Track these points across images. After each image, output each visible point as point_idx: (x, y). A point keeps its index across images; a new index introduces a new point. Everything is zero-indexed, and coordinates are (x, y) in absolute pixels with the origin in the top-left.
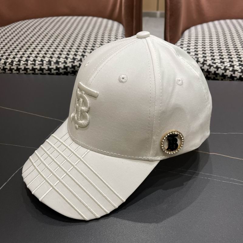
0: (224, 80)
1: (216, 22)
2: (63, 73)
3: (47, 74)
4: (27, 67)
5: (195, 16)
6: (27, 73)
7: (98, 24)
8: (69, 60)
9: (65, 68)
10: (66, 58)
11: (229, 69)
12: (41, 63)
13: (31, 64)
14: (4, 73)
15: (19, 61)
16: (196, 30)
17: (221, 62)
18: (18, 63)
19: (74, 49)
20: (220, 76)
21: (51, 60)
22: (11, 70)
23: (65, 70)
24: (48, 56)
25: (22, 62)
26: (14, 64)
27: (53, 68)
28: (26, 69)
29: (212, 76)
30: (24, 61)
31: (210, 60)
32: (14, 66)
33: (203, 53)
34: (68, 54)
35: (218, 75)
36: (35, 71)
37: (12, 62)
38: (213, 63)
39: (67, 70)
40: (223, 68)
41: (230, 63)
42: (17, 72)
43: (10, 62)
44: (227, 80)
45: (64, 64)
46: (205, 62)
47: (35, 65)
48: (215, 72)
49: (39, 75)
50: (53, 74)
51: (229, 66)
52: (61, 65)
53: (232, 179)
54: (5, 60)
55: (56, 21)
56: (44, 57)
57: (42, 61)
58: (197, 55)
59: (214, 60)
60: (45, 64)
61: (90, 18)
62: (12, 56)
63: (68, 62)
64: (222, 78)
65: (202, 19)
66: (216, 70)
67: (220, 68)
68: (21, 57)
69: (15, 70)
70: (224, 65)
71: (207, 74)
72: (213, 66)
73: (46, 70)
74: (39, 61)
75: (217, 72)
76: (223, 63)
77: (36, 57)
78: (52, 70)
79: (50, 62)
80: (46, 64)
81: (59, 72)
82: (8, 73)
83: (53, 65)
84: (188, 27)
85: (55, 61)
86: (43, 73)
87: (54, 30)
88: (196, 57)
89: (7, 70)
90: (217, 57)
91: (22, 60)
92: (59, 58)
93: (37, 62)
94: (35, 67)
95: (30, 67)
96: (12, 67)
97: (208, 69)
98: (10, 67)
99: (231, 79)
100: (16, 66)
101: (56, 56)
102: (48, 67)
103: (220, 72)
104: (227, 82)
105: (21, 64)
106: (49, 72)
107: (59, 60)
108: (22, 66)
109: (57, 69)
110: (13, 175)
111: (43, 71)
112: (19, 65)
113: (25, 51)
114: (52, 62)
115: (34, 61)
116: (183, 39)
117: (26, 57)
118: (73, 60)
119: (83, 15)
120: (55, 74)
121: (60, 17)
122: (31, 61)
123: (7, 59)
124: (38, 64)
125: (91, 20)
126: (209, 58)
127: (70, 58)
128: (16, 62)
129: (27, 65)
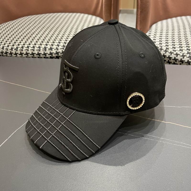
0: (182, 64)
1: (179, 18)
2: (55, 57)
3: (43, 57)
4: (28, 52)
5: (161, 13)
6: (28, 57)
7: (84, 19)
8: (60, 47)
9: (57, 53)
10: (58, 45)
11: (186, 56)
12: (39, 49)
13: (31, 50)
14: (11, 56)
15: (22, 47)
16: (162, 24)
17: (180, 50)
18: (22, 49)
19: (64, 38)
20: (179, 61)
21: (46, 47)
22: (16, 54)
23: (57, 55)
24: (44, 43)
26: (18, 50)
27: (47, 53)
28: (27, 54)
29: (172, 61)
30: (26, 48)
31: (171, 48)
32: (19, 51)
33: (166, 43)
34: (59, 43)
35: (177, 61)
36: (34, 55)
37: (17, 48)
38: (173, 50)
39: (58, 54)
40: (181, 55)
41: (188, 51)
42: (21, 56)
43: (15, 48)
44: (185, 65)
45: (56, 50)
46: (167, 50)
47: (34, 50)
48: (175, 57)
49: (37, 58)
50: (47, 58)
51: (186, 53)
52: (54, 51)
53: (182, 143)
54: (12, 46)
55: (52, 17)
56: (41, 44)
57: (39, 47)
58: (161, 44)
59: (175, 48)
60: (41, 50)
61: (78, 14)
62: (17, 44)
63: (59, 49)
64: (181, 63)
65: (167, 15)
66: (175, 56)
67: (179, 55)
68: (24, 44)
69: (19, 55)
70: (182, 52)
71: (169, 59)
72: (173, 53)
73: (43, 55)
74: (37, 48)
75: (176, 58)
76: (182, 50)
77: (35, 44)
78: (47, 55)
79: (45, 48)
80: (43, 50)
81: (52, 57)
82: (14, 57)
83: (48, 51)
84: (155, 22)
85: (49, 48)
86: (40, 57)
87: (50, 24)
88: (160, 46)
89: (13, 54)
90: (177, 46)
91: (25, 47)
92: (52, 45)
93: (36, 48)
94: (34, 52)
95: (30, 52)
96: (17, 52)
97: (169, 56)
98: (15, 52)
99: (188, 64)
100: (20, 51)
101: (50, 43)
102: (44, 53)
103: (179, 58)
104: (184, 66)
105: (24, 50)
106: (44, 56)
107: (52, 47)
108: (24, 51)
109: (51, 54)
110: (13, 134)
111: (40, 56)
112: (22, 50)
113: (27, 40)
114: (47, 49)
115: (34, 47)
116: (150, 31)
117: (27, 45)
118: (63, 47)
119: (73, 12)
120: (49, 58)
121: (55, 14)
122: (31, 48)
123: (13, 45)
124: (37, 50)
125: (79, 16)
126: (170, 47)
127: (60, 45)
128: (20, 48)
129: (28, 50)
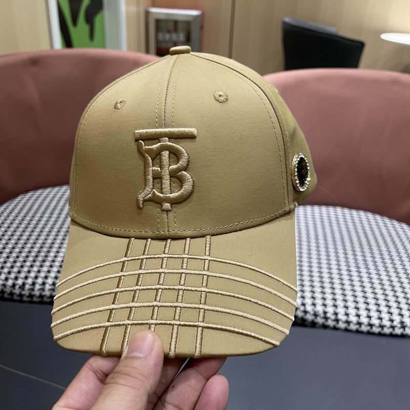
25: (37, 287)
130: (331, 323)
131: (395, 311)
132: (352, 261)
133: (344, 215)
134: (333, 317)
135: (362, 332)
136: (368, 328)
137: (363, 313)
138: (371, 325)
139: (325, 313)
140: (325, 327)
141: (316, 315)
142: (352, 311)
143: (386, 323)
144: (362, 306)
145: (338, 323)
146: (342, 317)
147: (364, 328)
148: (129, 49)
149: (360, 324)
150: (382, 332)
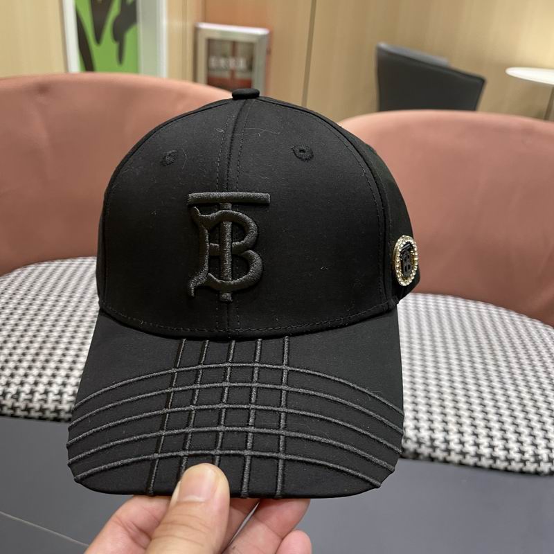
4: (45, 406)
13: (53, 401)
18: (30, 397)
22: (13, 408)
25: (37, 396)
26: (21, 399)
28: (42, 410)
30: (41, 394)
32: (22, 402)
36: (59, 414)
37: (18, 393)
43: (14, 392)
47: (60, 402)
54: (5, 388)
62: (17, 380)
69: (22, 410)
77: (64, 384)
91: (38, 391)
93: (65, 396)
94: (60, 407)
95: (51, 405)
96: (17, 404)
98: (13, 403)
100: (25, 402)
105: (35, 400)
108: (35, 403)
112: (31, 400)
113: (44, 368)
115: (60, 393)
117: (44, 385)
122: (55, 394)
123: (8, 384)
128: (26, 394)
129: (46, 401)
130: (440, 454)
131: (527, 439)
132: (468, 370)
133: (457, 308)
134: (443, 446)
135: (481, 467)
136: (491, 462)
137: (484, 441)
138: (494, 458)
139: (432, 440)
140: (432, 459)
141: (419, 443)
142: (469, 439)
143: (515, 455)
144: (482, 432)
145: (449, 454)
146: (455, 446)
147: (485, 462)
148: (171, 75)
149: (479, 456)
150: (509, 468)
